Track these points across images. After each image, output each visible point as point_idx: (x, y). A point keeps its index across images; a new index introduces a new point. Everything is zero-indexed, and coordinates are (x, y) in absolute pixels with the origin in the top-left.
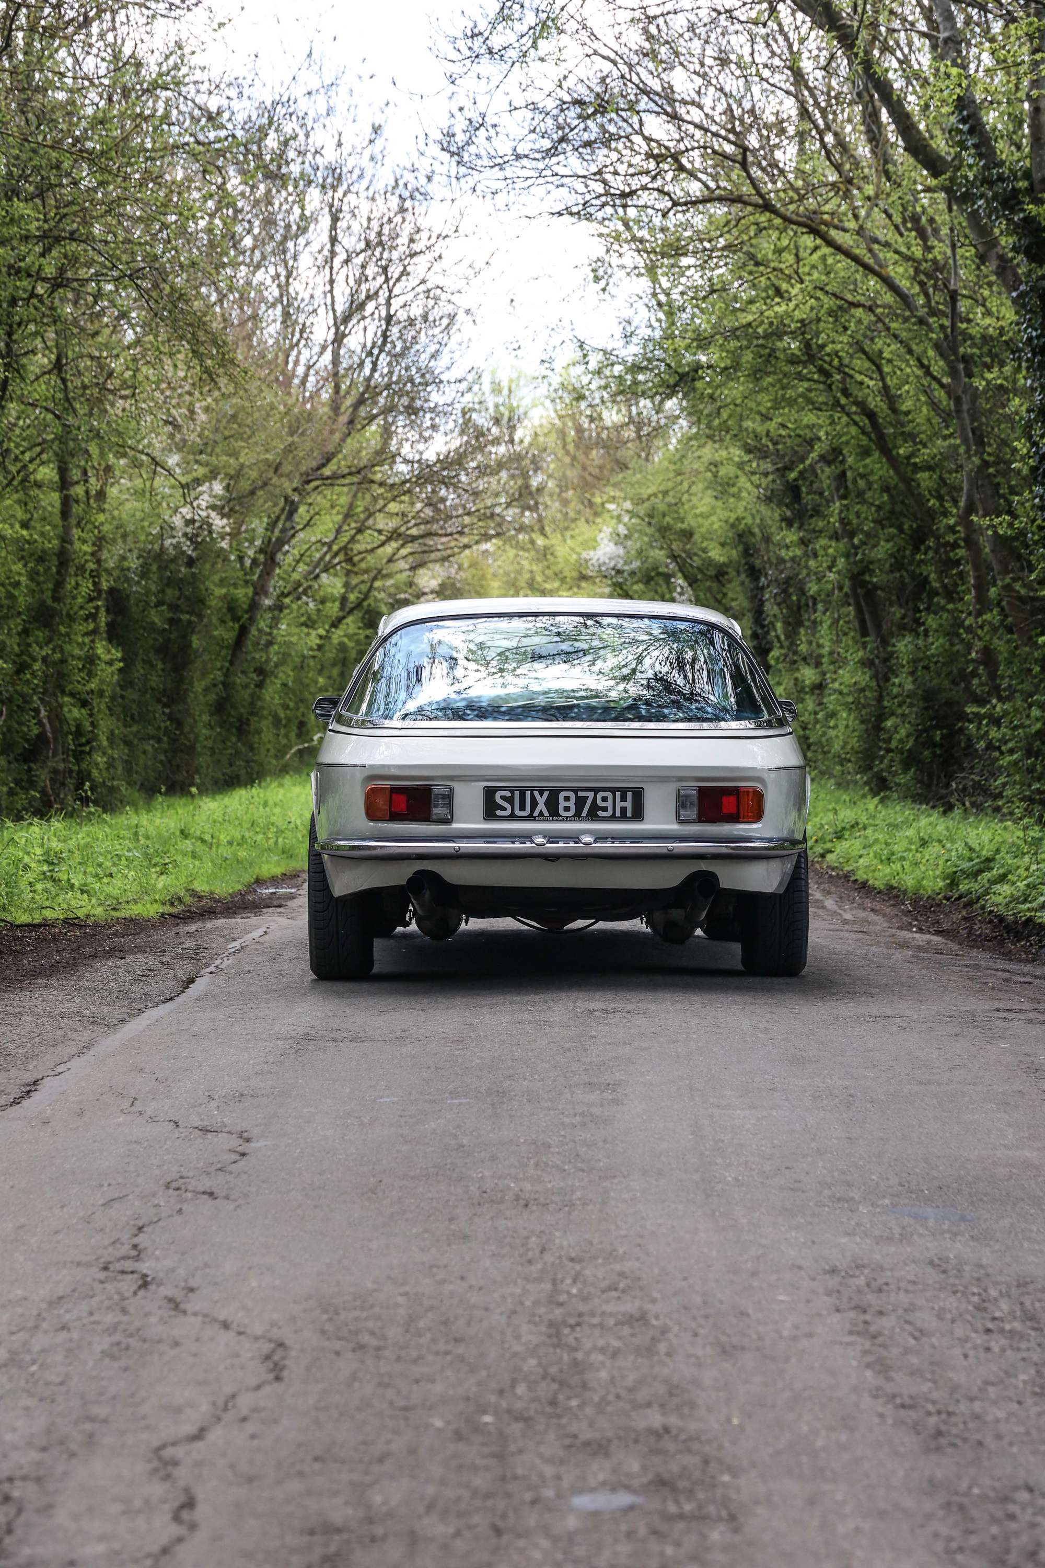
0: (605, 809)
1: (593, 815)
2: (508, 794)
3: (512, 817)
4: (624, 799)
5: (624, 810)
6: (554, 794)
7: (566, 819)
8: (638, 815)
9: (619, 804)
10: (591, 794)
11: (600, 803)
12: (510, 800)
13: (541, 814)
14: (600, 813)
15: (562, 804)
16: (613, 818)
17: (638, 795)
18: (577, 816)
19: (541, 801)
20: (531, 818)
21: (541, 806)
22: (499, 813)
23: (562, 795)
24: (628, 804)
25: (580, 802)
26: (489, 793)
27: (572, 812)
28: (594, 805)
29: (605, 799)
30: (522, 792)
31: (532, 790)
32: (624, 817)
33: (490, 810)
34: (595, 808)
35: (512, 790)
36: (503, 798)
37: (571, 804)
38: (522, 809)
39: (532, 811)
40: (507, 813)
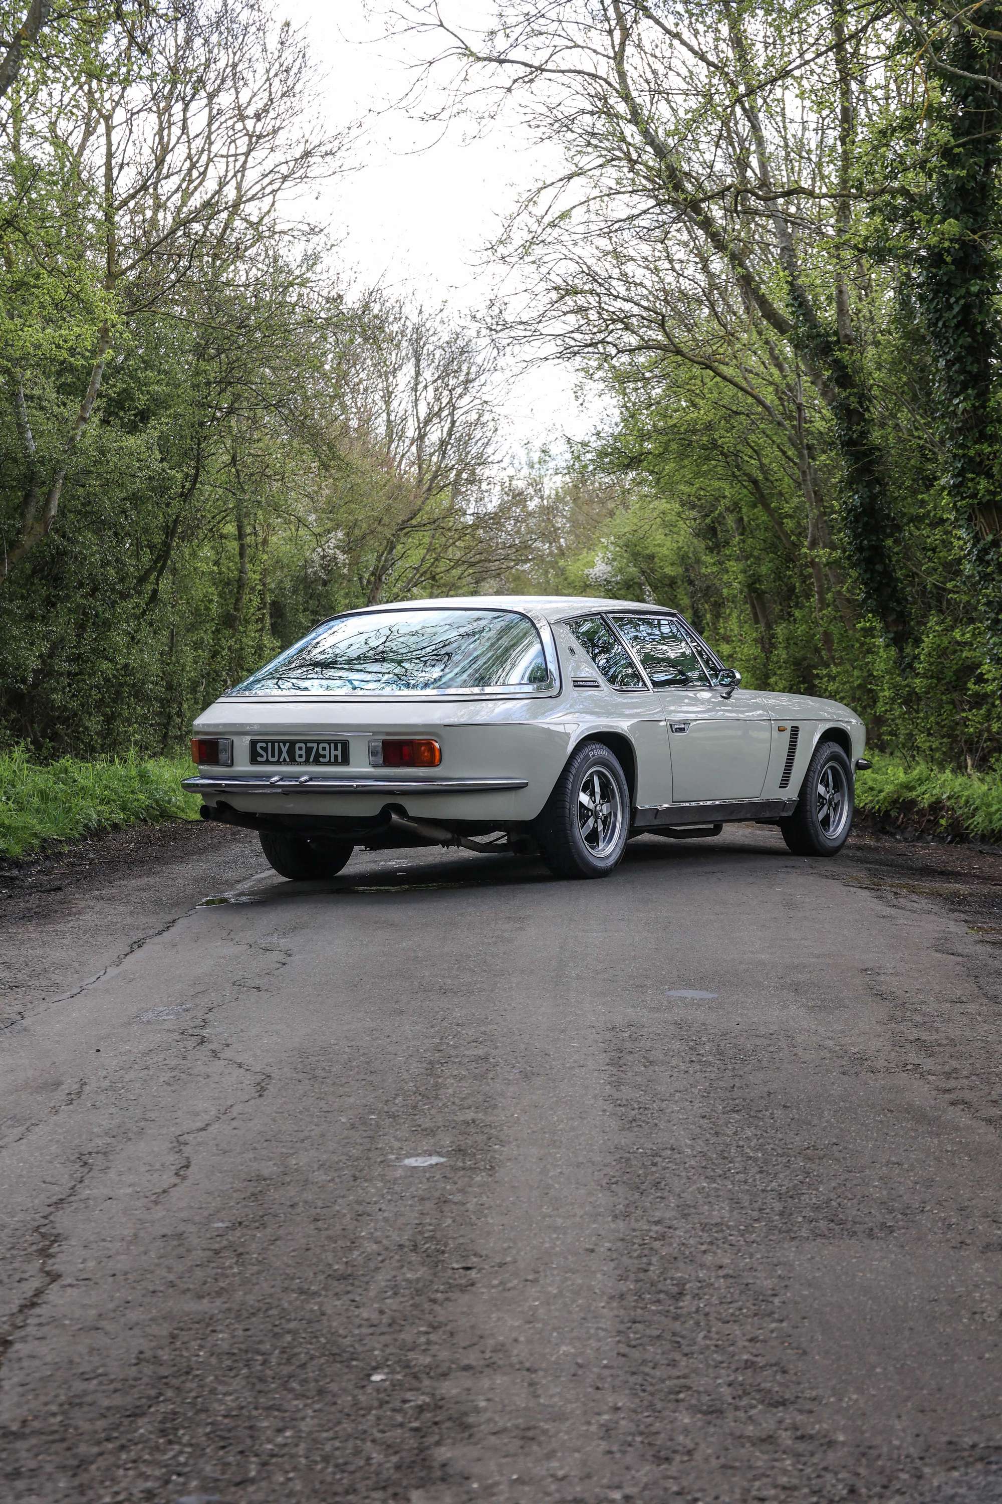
0: (324, 756)
1: (317, 762)
2: (264, 745)
3: (267, 762)
4: (336, 749)
5: (336, 757)
6: (293, 743)
7: (300, 764)
8: (345, 761)
9: (333, 753)
10: (315, 745)
11: (321, 752)
12: (265, 749)
13: (285, 760)
14: (321, 759)
15: (298, 752)
16: (329, 763)
17: (345, 745)
18: (307, 762)
19: (285, 750)
20: (278, 763)
21: (285, 755)
22: (259, 759)
23: (298, 745)
24: (339, 753)
25: (309, 750)
26: (253, 743)
27: (303, 759)
29: (324, 749)
30: (273, 742)
31: (279, 741)
32: (336, 763)
33: (254, 758)
34: (318, 755)
35: (266, 742)
36: (261, 748)
37: (303, 752)
38: (273, 756)
39: (279, 757)
40: (264, 759)
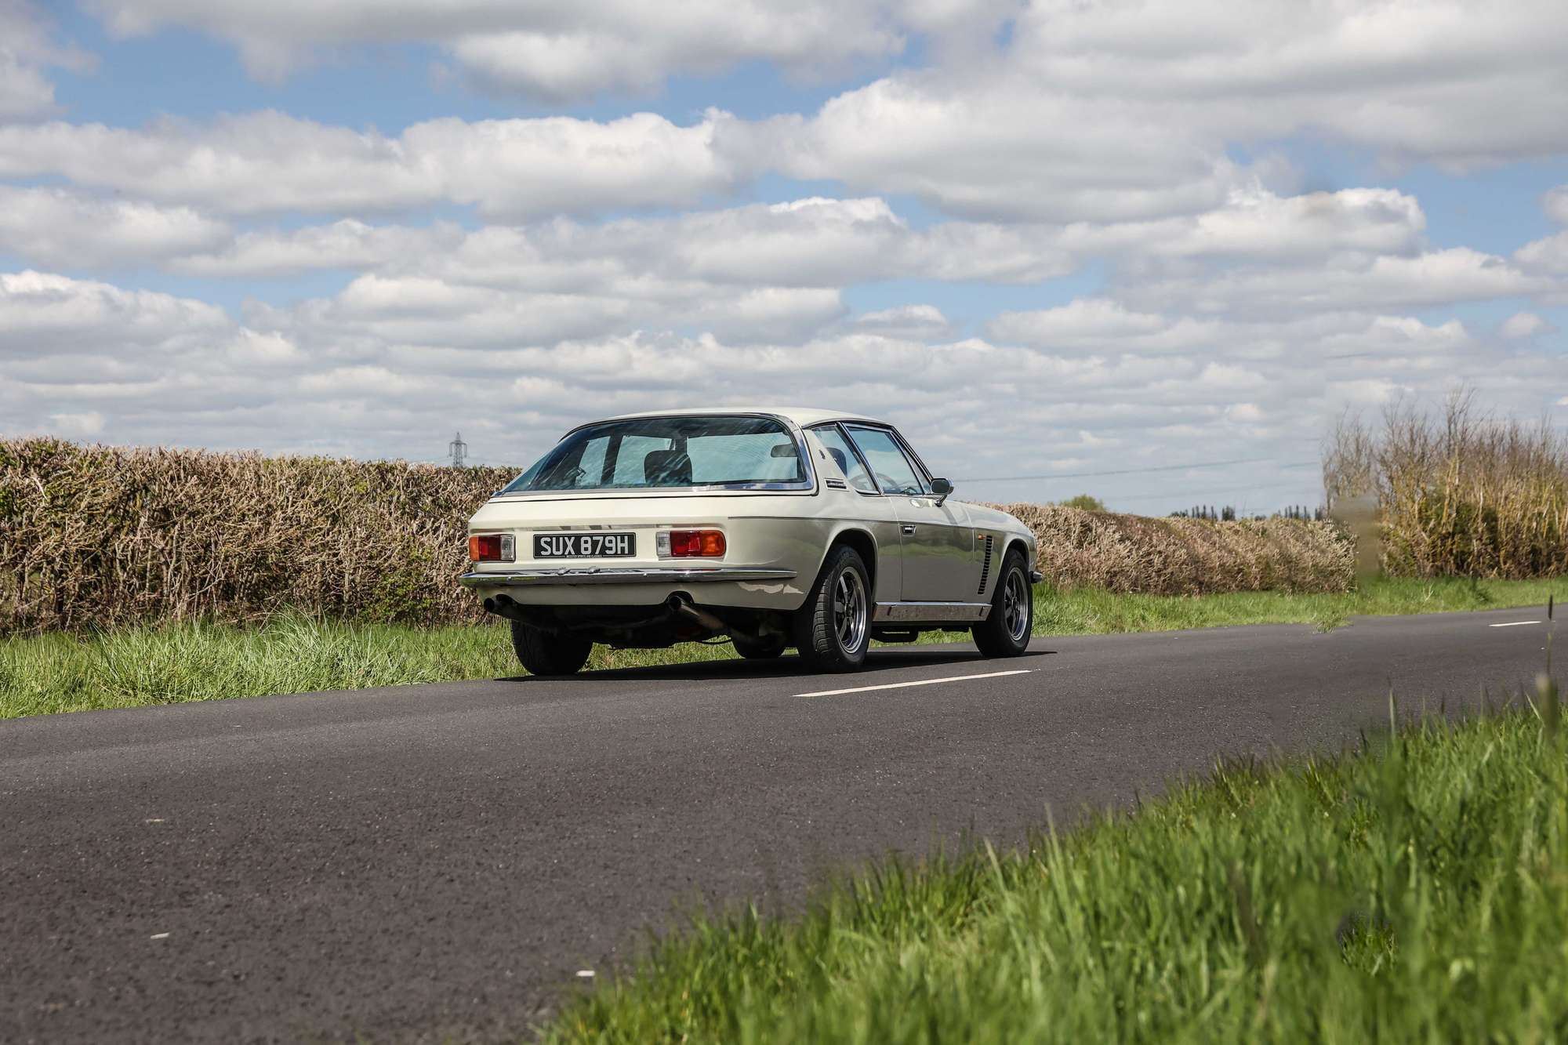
0: (611, 549)
1: (603, 554)
2: (549, 540)
3: (552, 556)
4: (623, 541)
5: (623, 549)
6: (578, 538)
7: (586, 556)
8: (632, 552)
9: (620, 545)
10: (601, 538)
11: (607, 545)
12: (550, 544)
13: (570, 553)
14: (608, 552)
15: (583, 546)
16: (616, 555)
17: (632, 538)
18: (593, 554)
19: (570, 543)
20: (563, 556)
21: (570, 548)
22: (543, 553)
23: (583, 539)
24: (626, 545)
25: (595, 544)
26: (537, 539)
27: (589, 552)
28: (604, 548)
29: (610, 542)
30: (558, 537)
31: (564, 536)
32: (623, 554)
33: (538, 552)
35: (551, 537)
36: (545, 542)
37: (589, 546)
38: (558, 549)
39: (564, 550)
40: (549, 553)
